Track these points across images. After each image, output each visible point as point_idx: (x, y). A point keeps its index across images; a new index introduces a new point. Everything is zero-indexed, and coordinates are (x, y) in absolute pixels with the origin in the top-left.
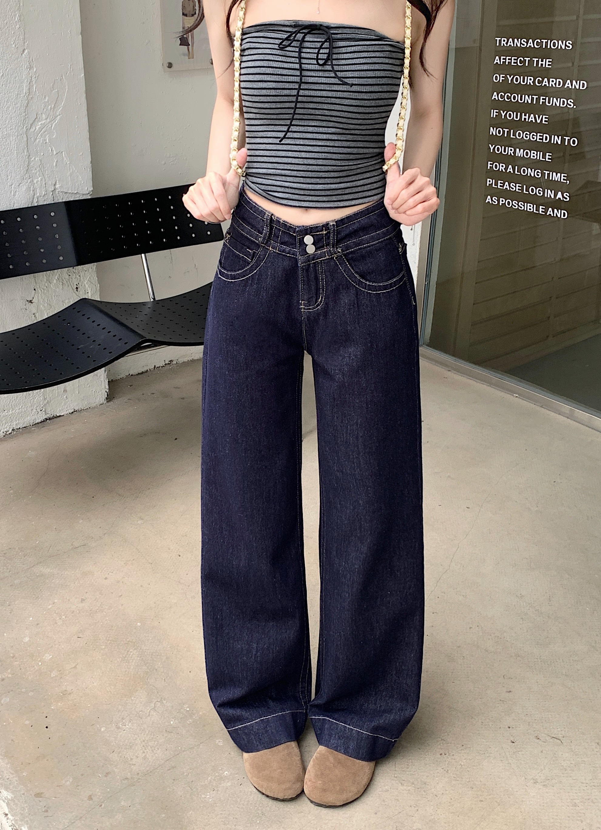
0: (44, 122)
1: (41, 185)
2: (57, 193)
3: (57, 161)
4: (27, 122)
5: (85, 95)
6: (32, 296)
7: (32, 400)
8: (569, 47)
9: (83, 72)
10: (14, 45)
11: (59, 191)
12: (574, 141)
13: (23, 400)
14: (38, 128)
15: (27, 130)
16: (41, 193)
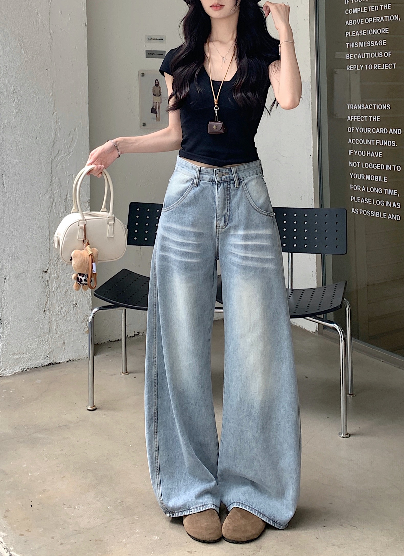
0: (63, 155)
1: (58, 195)
2: (67, 200)
3: (69, 180)
4: (52, 155)
5: (89, 140)
6: (47, 268)
7: (42, 348)
8: (388, 108)
9: (88, 126)
10: (48, 110)
11: (69, 200)
12: (399, 167)
13: (36, 346)
14: (58, 159)
15: (52, 160)
16: (57, 200)
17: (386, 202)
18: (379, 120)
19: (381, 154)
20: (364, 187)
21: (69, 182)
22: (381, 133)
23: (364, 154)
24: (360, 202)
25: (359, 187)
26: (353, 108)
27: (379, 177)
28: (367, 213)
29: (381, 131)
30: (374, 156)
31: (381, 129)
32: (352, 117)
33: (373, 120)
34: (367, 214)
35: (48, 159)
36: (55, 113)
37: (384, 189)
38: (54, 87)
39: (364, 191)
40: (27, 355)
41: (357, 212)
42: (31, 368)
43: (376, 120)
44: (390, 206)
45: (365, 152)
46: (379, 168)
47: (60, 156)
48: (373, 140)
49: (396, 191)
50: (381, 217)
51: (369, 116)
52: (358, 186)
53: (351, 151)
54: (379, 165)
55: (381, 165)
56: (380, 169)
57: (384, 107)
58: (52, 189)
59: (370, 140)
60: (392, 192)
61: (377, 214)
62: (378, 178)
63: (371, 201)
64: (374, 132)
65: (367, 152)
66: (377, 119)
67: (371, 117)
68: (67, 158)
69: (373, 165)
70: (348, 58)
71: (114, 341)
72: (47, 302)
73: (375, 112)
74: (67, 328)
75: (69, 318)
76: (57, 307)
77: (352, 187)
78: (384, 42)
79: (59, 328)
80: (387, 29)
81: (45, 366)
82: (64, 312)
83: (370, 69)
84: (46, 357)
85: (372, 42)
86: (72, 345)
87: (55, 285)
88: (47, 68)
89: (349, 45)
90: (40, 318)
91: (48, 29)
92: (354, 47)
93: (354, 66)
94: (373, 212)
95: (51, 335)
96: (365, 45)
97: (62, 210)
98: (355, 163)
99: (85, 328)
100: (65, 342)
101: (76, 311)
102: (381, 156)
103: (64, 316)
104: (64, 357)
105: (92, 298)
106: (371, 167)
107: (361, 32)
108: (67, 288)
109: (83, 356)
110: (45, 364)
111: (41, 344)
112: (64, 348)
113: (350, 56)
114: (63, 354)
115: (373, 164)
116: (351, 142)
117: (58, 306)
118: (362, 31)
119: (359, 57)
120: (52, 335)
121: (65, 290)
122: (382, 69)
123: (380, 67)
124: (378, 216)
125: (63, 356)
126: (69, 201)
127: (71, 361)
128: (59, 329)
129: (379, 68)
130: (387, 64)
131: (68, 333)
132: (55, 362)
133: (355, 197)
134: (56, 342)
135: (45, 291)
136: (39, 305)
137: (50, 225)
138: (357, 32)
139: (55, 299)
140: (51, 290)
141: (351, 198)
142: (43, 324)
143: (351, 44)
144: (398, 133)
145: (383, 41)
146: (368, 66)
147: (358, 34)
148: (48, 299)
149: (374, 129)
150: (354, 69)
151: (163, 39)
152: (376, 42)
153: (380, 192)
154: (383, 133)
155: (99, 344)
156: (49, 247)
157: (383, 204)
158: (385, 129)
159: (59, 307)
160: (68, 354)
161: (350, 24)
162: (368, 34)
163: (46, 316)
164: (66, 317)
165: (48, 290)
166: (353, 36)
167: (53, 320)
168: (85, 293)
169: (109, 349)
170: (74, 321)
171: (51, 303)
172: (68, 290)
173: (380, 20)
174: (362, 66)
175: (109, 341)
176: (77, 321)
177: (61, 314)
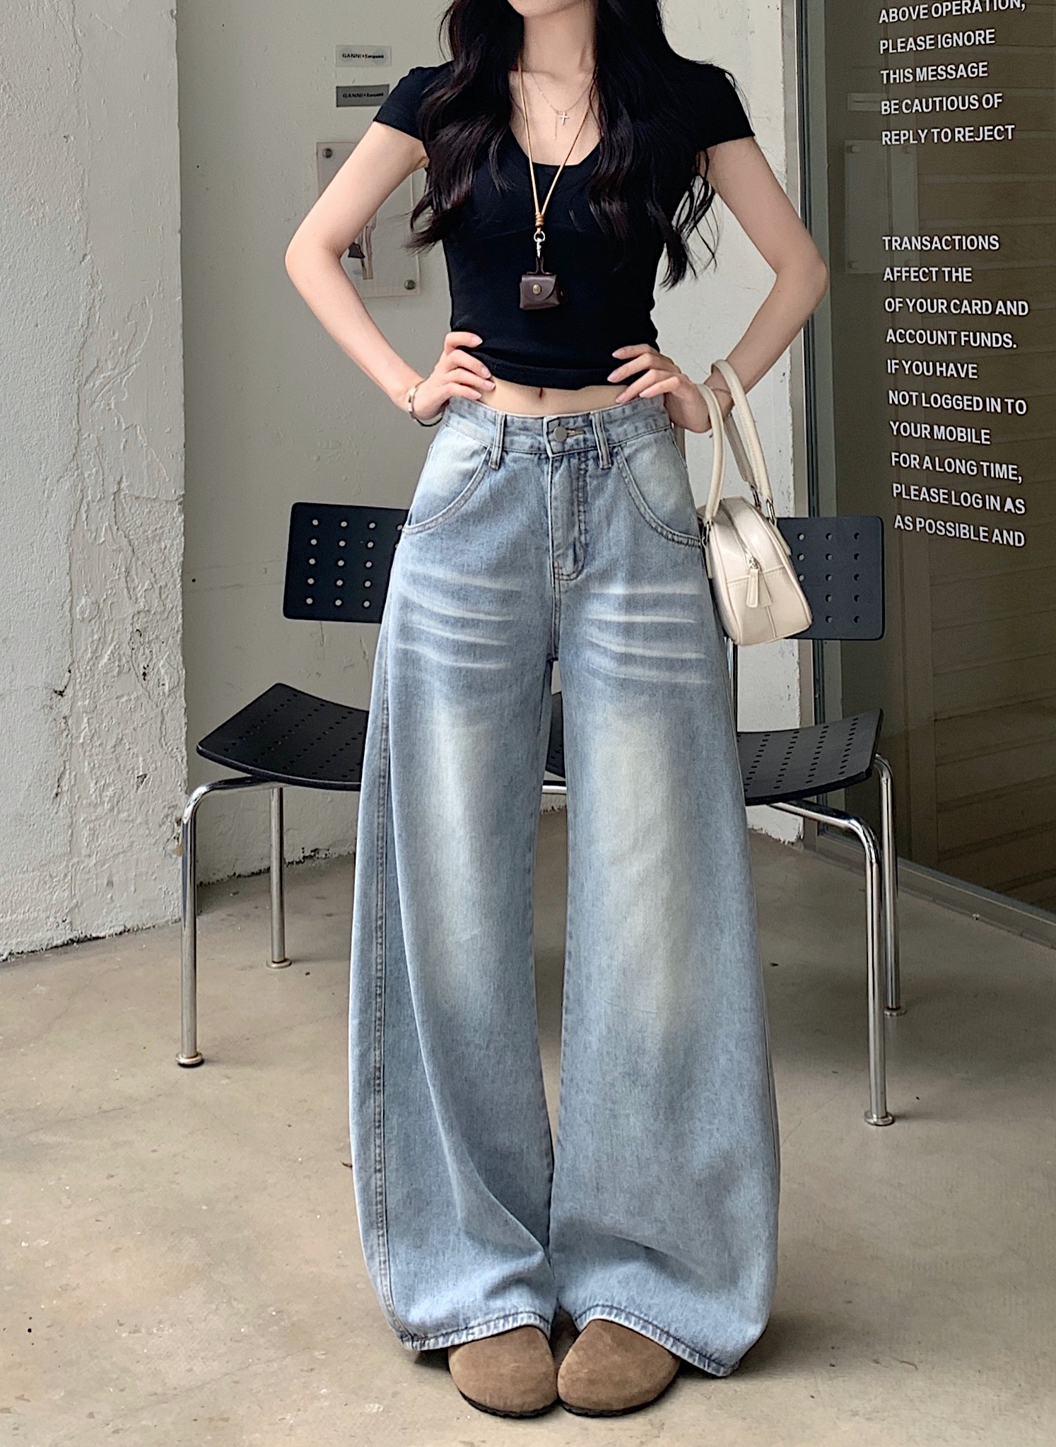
0: (108, 374)
1: (97, 481)
2: (122, 496)
3: (126, 441)
4: (80, 373)
5: (181, 332)
6: (65, 682)
7: (49, 896)
8: (994, 246)
9: (180, 294)
10: (68, 248)
11: (125, 494)
12: (1021, 405)
13: (32, 893)
14: (97, 383)
15: (80, 385)
16: (94, 496)
17: (987, 497)
18: (968, 277)
19: (973, 368)
20: (927, 458)
21: (127, 447)
22: (974, 312)
23: (928, 371)
24: (917, 499)
25: (915, 459)
26: (900, 245)
27: (969, 430)
28: (936, 528)
29: (974, 307)
30: (956, 375)
31: (974, 302)
32: (895, 269)
33: (954, 279)
34: (935, 532)
35: (69, 382)
36: (88, 258)
37: (981, 463)
38: (86, 184)
39: (928, 468)
40: (9, 918)
41: (909, 526)
42: (18, 953)
43: (960, 280)
44: (998, 509)
45: (931, 364)
46: (968, 406)
47: (102, 376)
48: (953, 333)
49: (1013, 469)
50: (972, 537)
51: (943, 269)
52: (912, 456)
53: (893, 362)
54: (968, 400)
55: (975, 399)
56: (971, 409)
57: (983, 242)
58: (80, 466)
59: (945, 333)
60: (1002, 471)
61: (962, 531)
62: (967, 434)
63: (946, 497)
64: (956, 309)
65: (938, 364)
66: (963, 274)
67: (946, 270)
68: (121, 382)
69: (952, 400)
70: (886, 110)
71: (249, 876)
72: (63, 773)
73: (957, 257)
74: (118, 840)
75: (126, 814)
76: (92, 785)
77: (897, 459)
78: (983, 66)
79: (97, 841)
80: (990, 33)
81: (56, 947)
82: (110, 797)
83: (944, 140)
84: (60, 921)
85: (951, 69)
86: (132, 889)
87: (87, 729)
88: (66, 134)
89: (888, 75)
90: (45, 815)
91: (71, 27)
92: (902, 81)
93: (902, 132)
94: (953, 526)
95: (75, 860)
96: (933, 76)
97: (107, 524)
98: (904, 395)
99: (168, 840)
100: (114, 879)
101: (144, 793)
102: (973, 374)
103: (112, 810)
104: (111, 922)
105: (187, 761)
106: (947, 404)
107: (921, 40)
108: (118, 734)
109: (164, 917)
110: (60, 942)
111: (48, 886)
112: (111, 897)
113: (890, 107)
114: (108, 913)
115: (952, 397)
116: (893, 338)
117: (95, 781)
118: (923, 39)
119: (915, 108)
120: (78, 862)
121: (114, 740)
122: (977, 139)
123: (972, 134)
124: (965, 534)
125: (109, 919)
126: (125, 498)
127: (129, 930)
128: (97, 844)
129: (970, 137)
130: (991, 128)
131: (121, 856)
132: (86, 936)
133: (903, 486)
134: (88, 880)
135: (58, 743)
136: (43, 778)
137: (73, 565)
138: (911, 40)
139: (86, 763)
140: (74, 741)
141: (895, 488)
142: (53, 832)
143: (895, 73)
144: (1021, 313)
145: (981, 64)
146: (939, 133)
147: (913, 46)
148: (67, 763)
149: (955, 304)
150: (902, 142)
151: (382, 57)
152: (962, 66)
153: (972, 471)
154: (980, 312)
155: (206, 885)
156: (69, 626)
157: (978, 504)
158: (984, 302)
159: (98, 786)
160: (121, 912)
161: (891, 20)
162: (940, 47)
163: (61, 808)
164: (116, 810)
165: (66, 741)
166: (899, 50)
167: (82, 819)
168: (170, 748)
169: (236, 896)
170: (138, 822)
171: (75, 775)
172: (122, 739)
173: (971, 8)
174: (923, 132)
175: (235, 874)
176: (147, 822)
177: (104, 802)
